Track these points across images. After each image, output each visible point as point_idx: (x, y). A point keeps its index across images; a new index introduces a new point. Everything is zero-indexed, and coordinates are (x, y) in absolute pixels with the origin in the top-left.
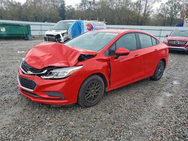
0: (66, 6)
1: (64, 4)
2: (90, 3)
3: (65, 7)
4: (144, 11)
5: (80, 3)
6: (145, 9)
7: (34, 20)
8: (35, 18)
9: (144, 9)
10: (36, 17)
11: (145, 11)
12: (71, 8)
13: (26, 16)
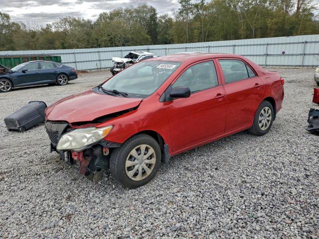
0: (158, 16)
1: (155, 14)
2: (196, 6)
3: (156, 18)
4: (296, 9)
5: (179, 9)
6: (298, 5)
7: (109, 44)
8: (109, 41)
9: (296, 6)
10: (111, 40)
11: (298, 8)
12: (167, 18)
13: (96, 39)
